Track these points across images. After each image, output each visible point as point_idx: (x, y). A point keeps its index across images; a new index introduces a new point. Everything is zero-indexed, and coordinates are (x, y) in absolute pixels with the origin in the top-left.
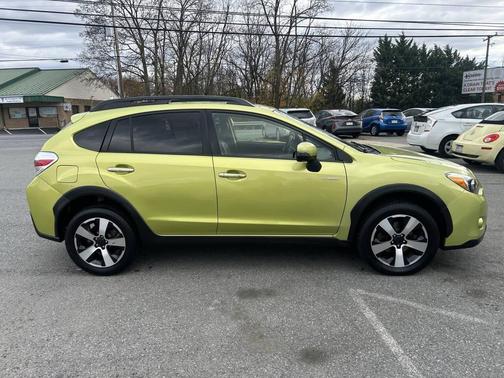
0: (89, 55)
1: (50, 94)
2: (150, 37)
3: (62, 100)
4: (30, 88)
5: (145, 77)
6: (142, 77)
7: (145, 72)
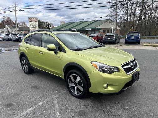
0: (110, 15)
1: (98, 27)
2: (130, 7)
3: (101, 29)
4: (93, 26)
5: (127, 20)
6: (126, 20)
7: (127, 19)
